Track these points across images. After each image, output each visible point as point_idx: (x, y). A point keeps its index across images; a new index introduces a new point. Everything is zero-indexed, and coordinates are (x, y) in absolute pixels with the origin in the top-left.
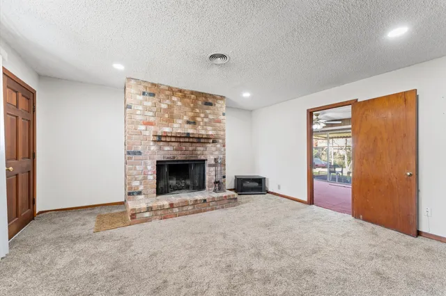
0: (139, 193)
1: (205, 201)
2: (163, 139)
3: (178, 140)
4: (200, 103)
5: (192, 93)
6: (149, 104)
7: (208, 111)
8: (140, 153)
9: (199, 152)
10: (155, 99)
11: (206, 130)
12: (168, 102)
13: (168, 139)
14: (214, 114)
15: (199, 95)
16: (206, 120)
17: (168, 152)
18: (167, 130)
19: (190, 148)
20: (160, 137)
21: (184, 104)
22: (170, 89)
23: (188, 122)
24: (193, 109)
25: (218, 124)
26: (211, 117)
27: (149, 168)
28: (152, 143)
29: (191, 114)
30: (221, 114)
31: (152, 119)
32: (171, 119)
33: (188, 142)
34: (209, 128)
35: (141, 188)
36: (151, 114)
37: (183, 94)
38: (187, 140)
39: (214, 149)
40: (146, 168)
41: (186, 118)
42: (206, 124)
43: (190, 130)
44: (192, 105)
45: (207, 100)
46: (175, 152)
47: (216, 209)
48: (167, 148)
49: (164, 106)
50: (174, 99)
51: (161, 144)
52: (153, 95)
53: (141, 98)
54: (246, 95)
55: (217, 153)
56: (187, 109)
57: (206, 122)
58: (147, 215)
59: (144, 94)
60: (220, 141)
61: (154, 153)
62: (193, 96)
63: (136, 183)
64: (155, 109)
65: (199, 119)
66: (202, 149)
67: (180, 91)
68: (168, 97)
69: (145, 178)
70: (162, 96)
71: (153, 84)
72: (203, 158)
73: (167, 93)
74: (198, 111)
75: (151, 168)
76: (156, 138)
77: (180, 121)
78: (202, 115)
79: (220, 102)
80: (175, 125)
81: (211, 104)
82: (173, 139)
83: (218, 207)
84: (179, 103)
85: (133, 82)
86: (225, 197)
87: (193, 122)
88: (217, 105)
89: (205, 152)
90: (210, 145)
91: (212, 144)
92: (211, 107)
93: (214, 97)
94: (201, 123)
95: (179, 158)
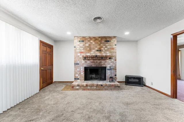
0: (78, 79)
1: (102, 85)
2: (86, 58)
3: (93, 58)
4: (103, 41)
5: (99, 37)
6: (81, 45)
7: (107, 45)
8: (78, 64)
9: (102, 64)
10: (84, 43)
11: (106, 53)
12: (89, 43)
13: (88, 58)
14: (110, 45)
15: (102, 38)
17: (89, 63)
18: (88, 54)
19: (98, 62)
21: (96, 43)
22: (90, 37)
23: (97, 51)
24: (100, 45)
25: (112, 50)
26: (108, 47)
27: (82, 70)
28: (83, 60)
29: (99, 47)
30: (114, 45)
31: (83, 51)
32: (90, 50)
33: (97, 59)
34: (107, 52)
35: (79, 77)
36: (83, 49)
37: (95, 39)
38: (96, 58)
39: (110, 62)
40: (80, 70)
41: (96, 49)
42: (106, 51)
43: (98, 54)
44: (99, 43)
45: (107, 40)
46: (92, 64)
47: (108, 90)
48: (88, 62)
49: (87, 45)
50: (91, 41)
51: (86, 60)
52: (83, 41)
53: (79, 43)
54: (127, 33)
55: (111, 64)
56: (97, 45)
57: (106, 50)
58: (77, 87)
59: (80, 41)
60: (114, 58)
61: (83, 64)
62: (100, 39)
63: (77, 75)
64: (84, 47)
65: (102, 49)
66: (104, 62)
67: (94, 38)
68: (89, 41)
69: (80, 74)
70: (86, 41)
71: (83, 37)
72: (104, 66)
73: (89, 39)
74: (102, 45)
75: (82, 69)
76: (84, 58)
77: (94, 51)
78: (104, 47)
79: (114, 39)
80: (92, 52)
81: (108, 41)
82: (90, 58)
83: (109, 89)
84: (94, 43)
85: (76, 38)
86: (113, 85)
87: (100, 50)
88: (112, 41)
89: (106, 63)
90: (108, 60)
91: (109, 60)
92: (109, 42)
93: (110, 37)
94: (104, 50)
95: (93, 66)
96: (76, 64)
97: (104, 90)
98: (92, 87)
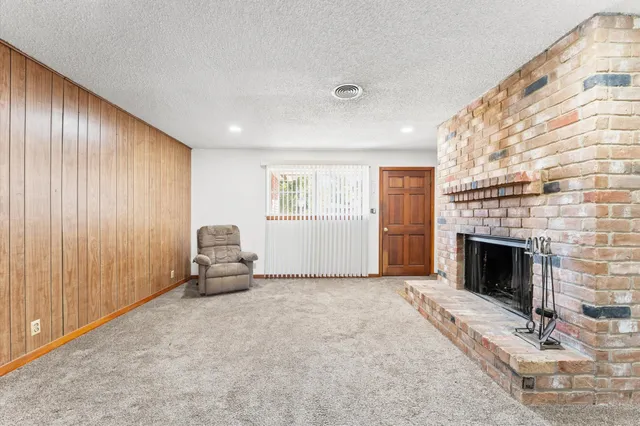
0: (445, 275)
1: (453, 320)
2: (456, 198)
3: (471, 196)
4: (515, 98)
5: (500, 88)
6: (451, 150)
7: (532, 109)
8: (445, 221)
9: (512, 222)
10: (457, 139)
11: (529, 159)
12: (468, 133)
15: (506, 87)
16: (527, 135)
17: (467, 220)
19: (498, 212)
20: (452, 195)
21: (489, 123)
22: (470, 110)
23: (493, 158)
24: (501, 124)
25: (564, 131)
26: (540, 119)
27: (451, 243)
28: (451, 206)
29: (496, 138)
30: (579, 86)
32: (472, 163)
34: (536, 153)
35: (446, 269)
36: (454, 162)
37: (486, 104)
38: (482, 195)
39: (549, 210)
40: (448, 242)
41: (490, 150)
42: (530, 145)
43: (496, 172)
44: (499, 116)
45: (532, 79)
46: (473, 221)
48: (467, 213)
49: (464, 143)
50: (475, 122)
51: (460, 206)
52: (454, 134)
53: (445, 145)
56: (492, 130)
57: (528, 142)
59: (447, 138)
60: (574, 183)
61: (455, 221)
62: (501, 95)
63: (442, 261)
64: (455, 154)
65: (512, 141)
66: (518, 212)
67: (482, 101)
68: (468, 125)
69: (448, 257)
70: (462, 128)
71: (455, 118)
72: (521, 234)
73: (467, 118)
74: (510, 121)
75: (453, 244)
76: (451, 198)
77: (482, 160)
78: (519, 127)
79: (573, 51)
80: (476, 170)
81: (542, 82)
84: (481, 126)
85: (441, 129)
87: (502, 153)
88: (561, 70)
89: (527, 222)
90: (537, 201)
91: (543, 198)
92: (543, 91)
93: (548, 55)
94: (518, 149)
95: (481, 231)
96: (442, 221)
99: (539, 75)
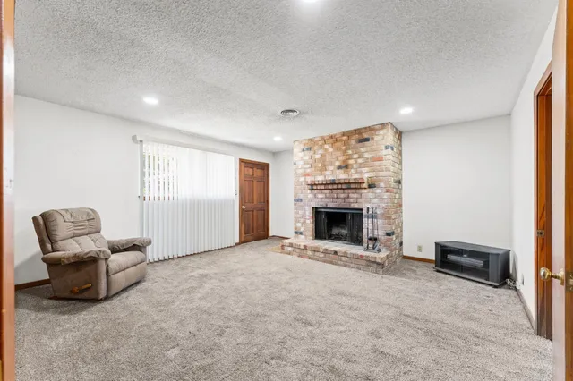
0: (301, 233)
1: (336, 253)
2: (315, 187)
3: (327, 187)
4: (353, 142)
5: (344, 134)
6: (307, 158)
7: (362, 150)
8: (301, 200)
9: (351, 200)
10: (311, 153)
11: (361, 172)
12: (321, 151)
13: (319, 187)
14: (372, 150)
15: (349, 134)
16: (360, 161)
17: (323, 200)
18: (320, 178)
19: (342, 196)
20: (312, 185)
21: (336, 150)
22: (323, 139)
23: (340, 168)
24: (344, 152)
25: (377, 163)
26: (366, 155)
27: (307, 213)
28: (309, 191)
29: (342, 158)
30: (384, 148)
31: (308, 171)
32: (324, 168)
33: (338, 189)
34: (365, 170)
35: (302, 230)
36: (309, 166)
37: (335, 139)
38: (335, 187)
39: (371, 195)
40: (305, 213)
41: (337, 163)
42: (361, 165)
43: (342, 176)
44: (343, 148)
45: (362, 136)
46: (327, 200)
47: (349, 267)
48: (320, 196)
49: (318, 156)
50: (326, 146)
51: (316, 191)
52: (309, 149)
53: (301, 154)
54: (407, 111)
55: (376, 200)
56: (339, 153)
57: (360, 164)
58: (290, 249)
59: (303, 150)
60: (382, 185)
61: (310, 200)
62: (344, 138)
63: (299, 225)
64: (310, 161)
65: (351, 162)
66: (356, 196)
67: (332, 137)
68: (321, 147)
69: (304, 222)
70: (316, 147)
71: (311, 140)
72: (356, 206)
73: (320, 143)
74: (350, 152)
75: (309, 214)
76: (310, 187)
77: (332, 168)
78: (356, 156)
79: (381, 132)
80: (327, 173)
81: (367, 140)
82: (323, 187)
83: (352, 265)
84: (331, 150)
85: (297, 143)
86: (362, 256)
87: (345, 167)
88: (376, 138)
89: (360, 200)
90: (365, 191)
91: (368, 190)
92: (366, 143)
93: (371, 129)
94: (354, 166)
95: (331, 205)
96: (298, 200)
97: (339, 265)
98: (317, 254)
99: (366, 136)
